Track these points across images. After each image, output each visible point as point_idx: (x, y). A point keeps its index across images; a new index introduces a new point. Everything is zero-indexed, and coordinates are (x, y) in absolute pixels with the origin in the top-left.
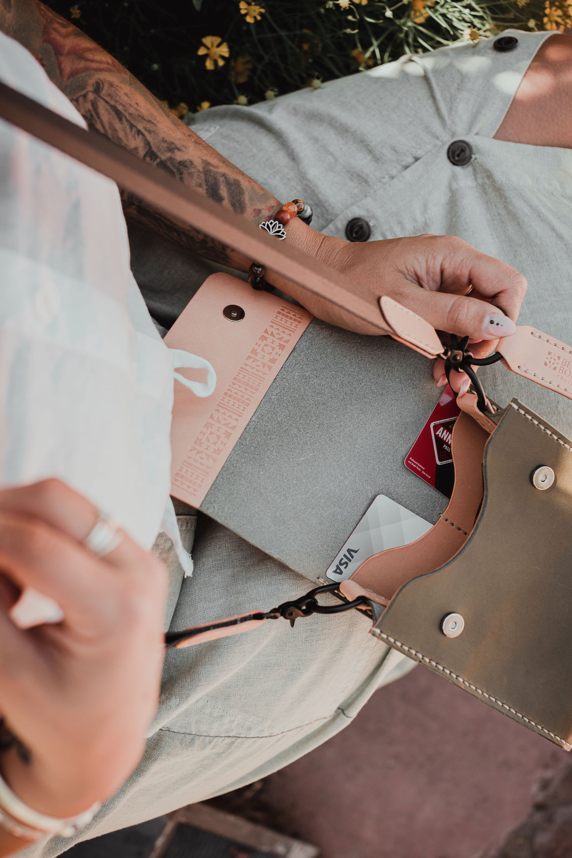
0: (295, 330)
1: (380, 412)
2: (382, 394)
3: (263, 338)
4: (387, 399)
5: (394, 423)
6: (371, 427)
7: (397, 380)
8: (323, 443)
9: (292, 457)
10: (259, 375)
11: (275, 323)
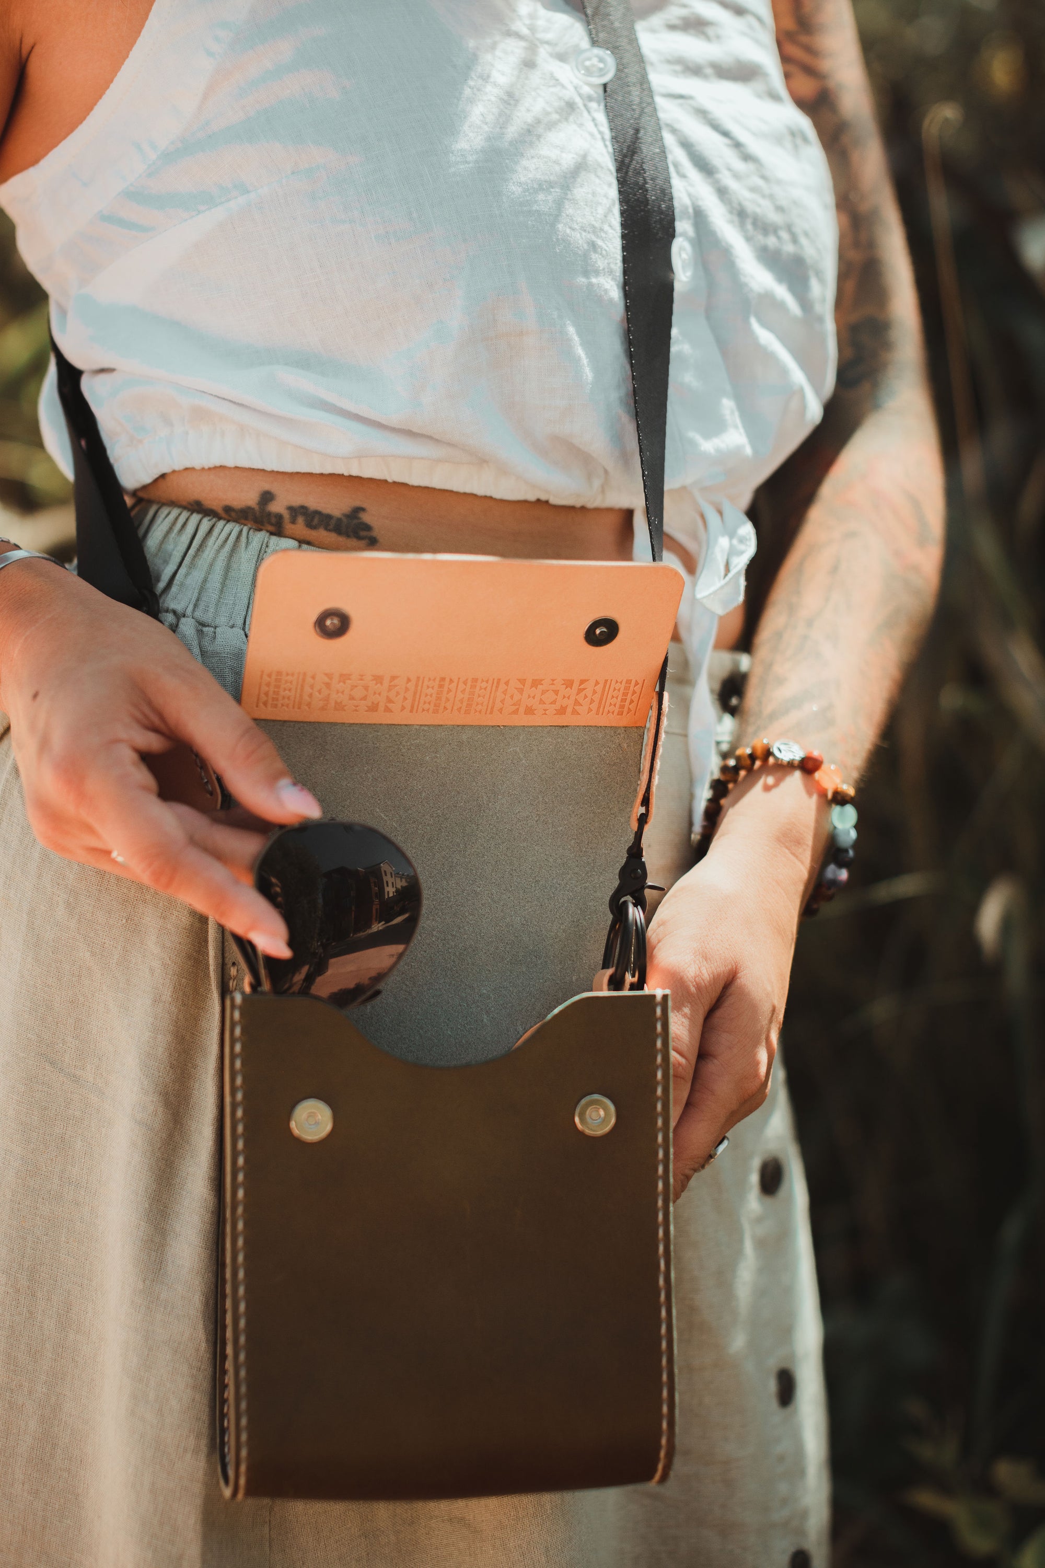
0: (602, 714)
1: (510, 889)
2: (536, 881)
3: (569, 684)
4: (535, 891)
5: (508, 919)
6: (481, 888)
7: (571, 894)
8: (420, 832)
9: (377, 800)
10: (494, 706)
11: (605, 686)
